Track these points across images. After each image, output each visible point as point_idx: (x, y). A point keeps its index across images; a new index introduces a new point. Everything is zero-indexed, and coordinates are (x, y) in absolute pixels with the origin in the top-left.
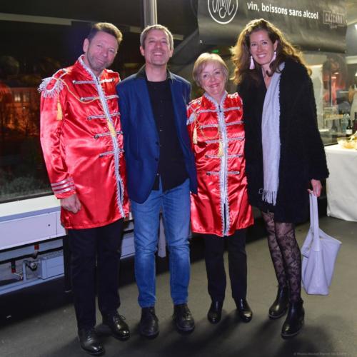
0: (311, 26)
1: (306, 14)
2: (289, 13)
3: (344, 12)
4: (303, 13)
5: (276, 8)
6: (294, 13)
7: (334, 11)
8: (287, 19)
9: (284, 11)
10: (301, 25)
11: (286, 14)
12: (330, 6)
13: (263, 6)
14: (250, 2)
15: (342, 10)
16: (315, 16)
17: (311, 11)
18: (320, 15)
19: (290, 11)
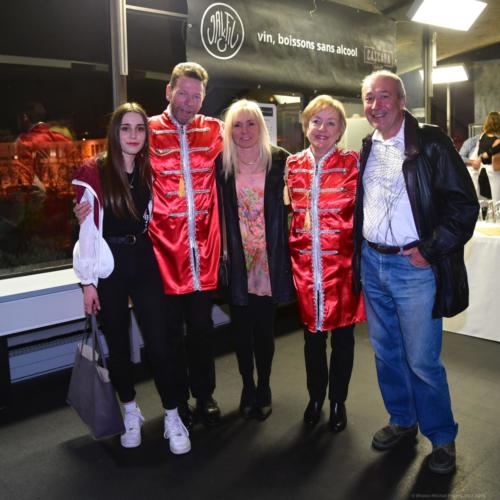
0: (347, 65)
1: (341, 50)
2: (316, 47)
3: (392, 49)
4: (336, 49)
5: (298, 40)
6: (324, 48)
7: (379, 48)
8: (313, 55)
9: (310, 45)
10: (334, 64)
11: (313, 48)
12: (375, 41)
13: (280, 37)
14: (261, 32)
15: (390, 46)
16: (353, 53)
17: (348, 45)
18: (360, 52)
19: (319, 44)
